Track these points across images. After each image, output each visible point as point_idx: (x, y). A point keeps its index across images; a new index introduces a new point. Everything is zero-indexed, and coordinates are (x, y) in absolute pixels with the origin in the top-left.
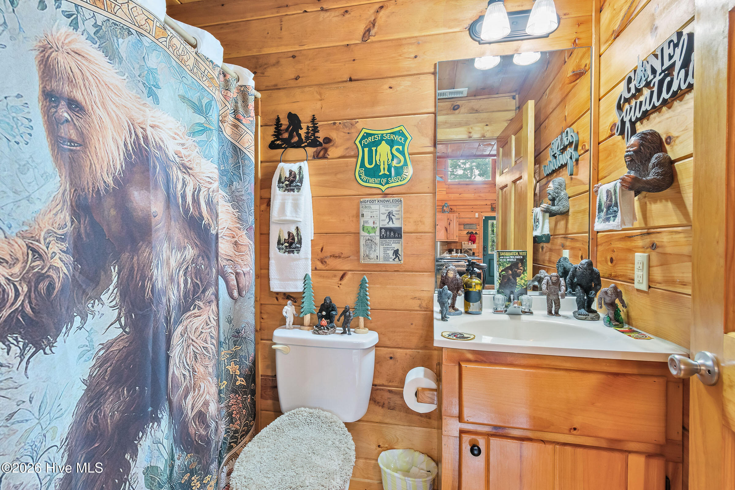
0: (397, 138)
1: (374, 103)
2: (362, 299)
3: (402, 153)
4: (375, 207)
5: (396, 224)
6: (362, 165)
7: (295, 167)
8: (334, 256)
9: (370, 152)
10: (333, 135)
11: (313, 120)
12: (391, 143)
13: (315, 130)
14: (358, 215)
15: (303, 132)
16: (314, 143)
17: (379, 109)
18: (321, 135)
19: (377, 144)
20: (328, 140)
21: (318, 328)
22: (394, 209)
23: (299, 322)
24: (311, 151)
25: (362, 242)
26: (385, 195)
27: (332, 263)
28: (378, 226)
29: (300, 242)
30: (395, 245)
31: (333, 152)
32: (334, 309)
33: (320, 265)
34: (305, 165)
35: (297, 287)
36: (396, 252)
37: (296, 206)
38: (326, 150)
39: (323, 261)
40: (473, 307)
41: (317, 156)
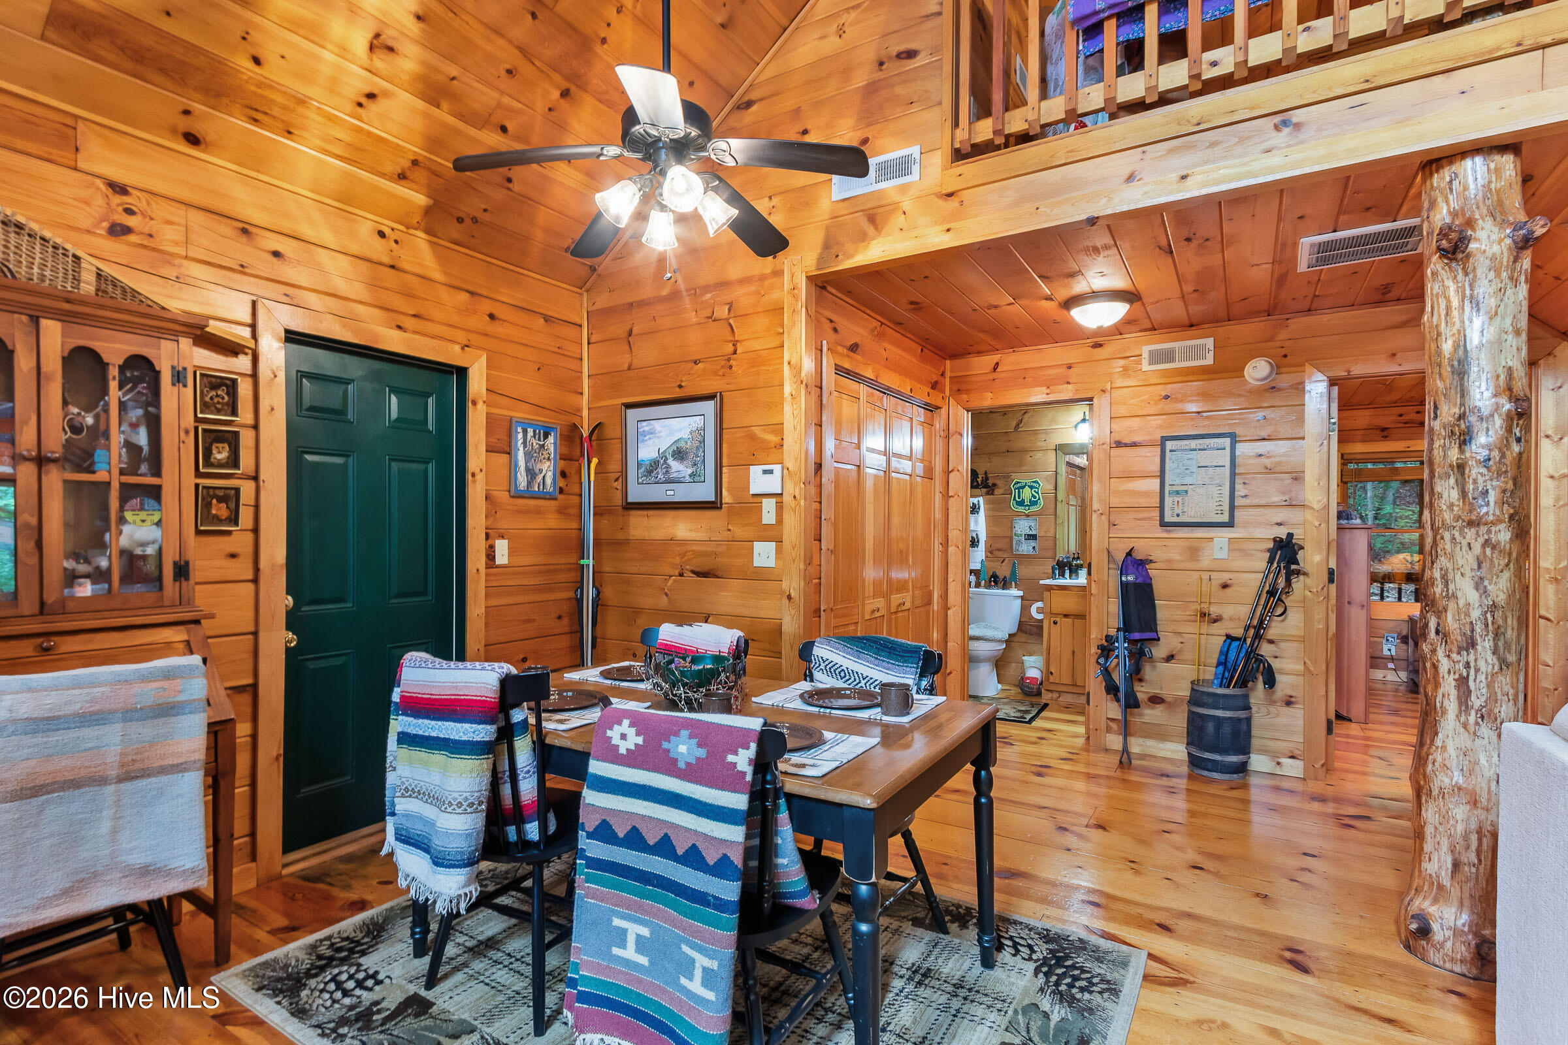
0: (1034, 485)
1: (1021, 465)
2: (1013, 573)
3: (1038, 493)
4: (1022, 522)
5: (1034, 533)
6: (1015, 499)
7: (975, 500)
8: (998, 550)
9: (1019, 492)
10: (998, 482)
11: (986, 473)
12: (1031, 487)
13: (987, 478)
14: (1012, 527)
15: (979, 480)
16: (986, 486)
17: (1024, 468)
18: (990, 482)
19: (1023, 487)
20: (994, 485)
21: (988, 586)
22: (1033, 524)
23: (978, 585)
24: (984, 490)
25: (1014, 542)
26: (1028, 516)
27: (997, 554)
28: (1023, 533)
29: (978, 541)
30: (1032, 543)
31: (997, 491)
32: (997, 577)
33: (989, 555)
34: (981, 499)
35: (978, 566)
36: (1034, 548)
37: (976, 522)
38: (993, 490)
39: (991, 552)
40: (1074, 575)
41: (988, 493)
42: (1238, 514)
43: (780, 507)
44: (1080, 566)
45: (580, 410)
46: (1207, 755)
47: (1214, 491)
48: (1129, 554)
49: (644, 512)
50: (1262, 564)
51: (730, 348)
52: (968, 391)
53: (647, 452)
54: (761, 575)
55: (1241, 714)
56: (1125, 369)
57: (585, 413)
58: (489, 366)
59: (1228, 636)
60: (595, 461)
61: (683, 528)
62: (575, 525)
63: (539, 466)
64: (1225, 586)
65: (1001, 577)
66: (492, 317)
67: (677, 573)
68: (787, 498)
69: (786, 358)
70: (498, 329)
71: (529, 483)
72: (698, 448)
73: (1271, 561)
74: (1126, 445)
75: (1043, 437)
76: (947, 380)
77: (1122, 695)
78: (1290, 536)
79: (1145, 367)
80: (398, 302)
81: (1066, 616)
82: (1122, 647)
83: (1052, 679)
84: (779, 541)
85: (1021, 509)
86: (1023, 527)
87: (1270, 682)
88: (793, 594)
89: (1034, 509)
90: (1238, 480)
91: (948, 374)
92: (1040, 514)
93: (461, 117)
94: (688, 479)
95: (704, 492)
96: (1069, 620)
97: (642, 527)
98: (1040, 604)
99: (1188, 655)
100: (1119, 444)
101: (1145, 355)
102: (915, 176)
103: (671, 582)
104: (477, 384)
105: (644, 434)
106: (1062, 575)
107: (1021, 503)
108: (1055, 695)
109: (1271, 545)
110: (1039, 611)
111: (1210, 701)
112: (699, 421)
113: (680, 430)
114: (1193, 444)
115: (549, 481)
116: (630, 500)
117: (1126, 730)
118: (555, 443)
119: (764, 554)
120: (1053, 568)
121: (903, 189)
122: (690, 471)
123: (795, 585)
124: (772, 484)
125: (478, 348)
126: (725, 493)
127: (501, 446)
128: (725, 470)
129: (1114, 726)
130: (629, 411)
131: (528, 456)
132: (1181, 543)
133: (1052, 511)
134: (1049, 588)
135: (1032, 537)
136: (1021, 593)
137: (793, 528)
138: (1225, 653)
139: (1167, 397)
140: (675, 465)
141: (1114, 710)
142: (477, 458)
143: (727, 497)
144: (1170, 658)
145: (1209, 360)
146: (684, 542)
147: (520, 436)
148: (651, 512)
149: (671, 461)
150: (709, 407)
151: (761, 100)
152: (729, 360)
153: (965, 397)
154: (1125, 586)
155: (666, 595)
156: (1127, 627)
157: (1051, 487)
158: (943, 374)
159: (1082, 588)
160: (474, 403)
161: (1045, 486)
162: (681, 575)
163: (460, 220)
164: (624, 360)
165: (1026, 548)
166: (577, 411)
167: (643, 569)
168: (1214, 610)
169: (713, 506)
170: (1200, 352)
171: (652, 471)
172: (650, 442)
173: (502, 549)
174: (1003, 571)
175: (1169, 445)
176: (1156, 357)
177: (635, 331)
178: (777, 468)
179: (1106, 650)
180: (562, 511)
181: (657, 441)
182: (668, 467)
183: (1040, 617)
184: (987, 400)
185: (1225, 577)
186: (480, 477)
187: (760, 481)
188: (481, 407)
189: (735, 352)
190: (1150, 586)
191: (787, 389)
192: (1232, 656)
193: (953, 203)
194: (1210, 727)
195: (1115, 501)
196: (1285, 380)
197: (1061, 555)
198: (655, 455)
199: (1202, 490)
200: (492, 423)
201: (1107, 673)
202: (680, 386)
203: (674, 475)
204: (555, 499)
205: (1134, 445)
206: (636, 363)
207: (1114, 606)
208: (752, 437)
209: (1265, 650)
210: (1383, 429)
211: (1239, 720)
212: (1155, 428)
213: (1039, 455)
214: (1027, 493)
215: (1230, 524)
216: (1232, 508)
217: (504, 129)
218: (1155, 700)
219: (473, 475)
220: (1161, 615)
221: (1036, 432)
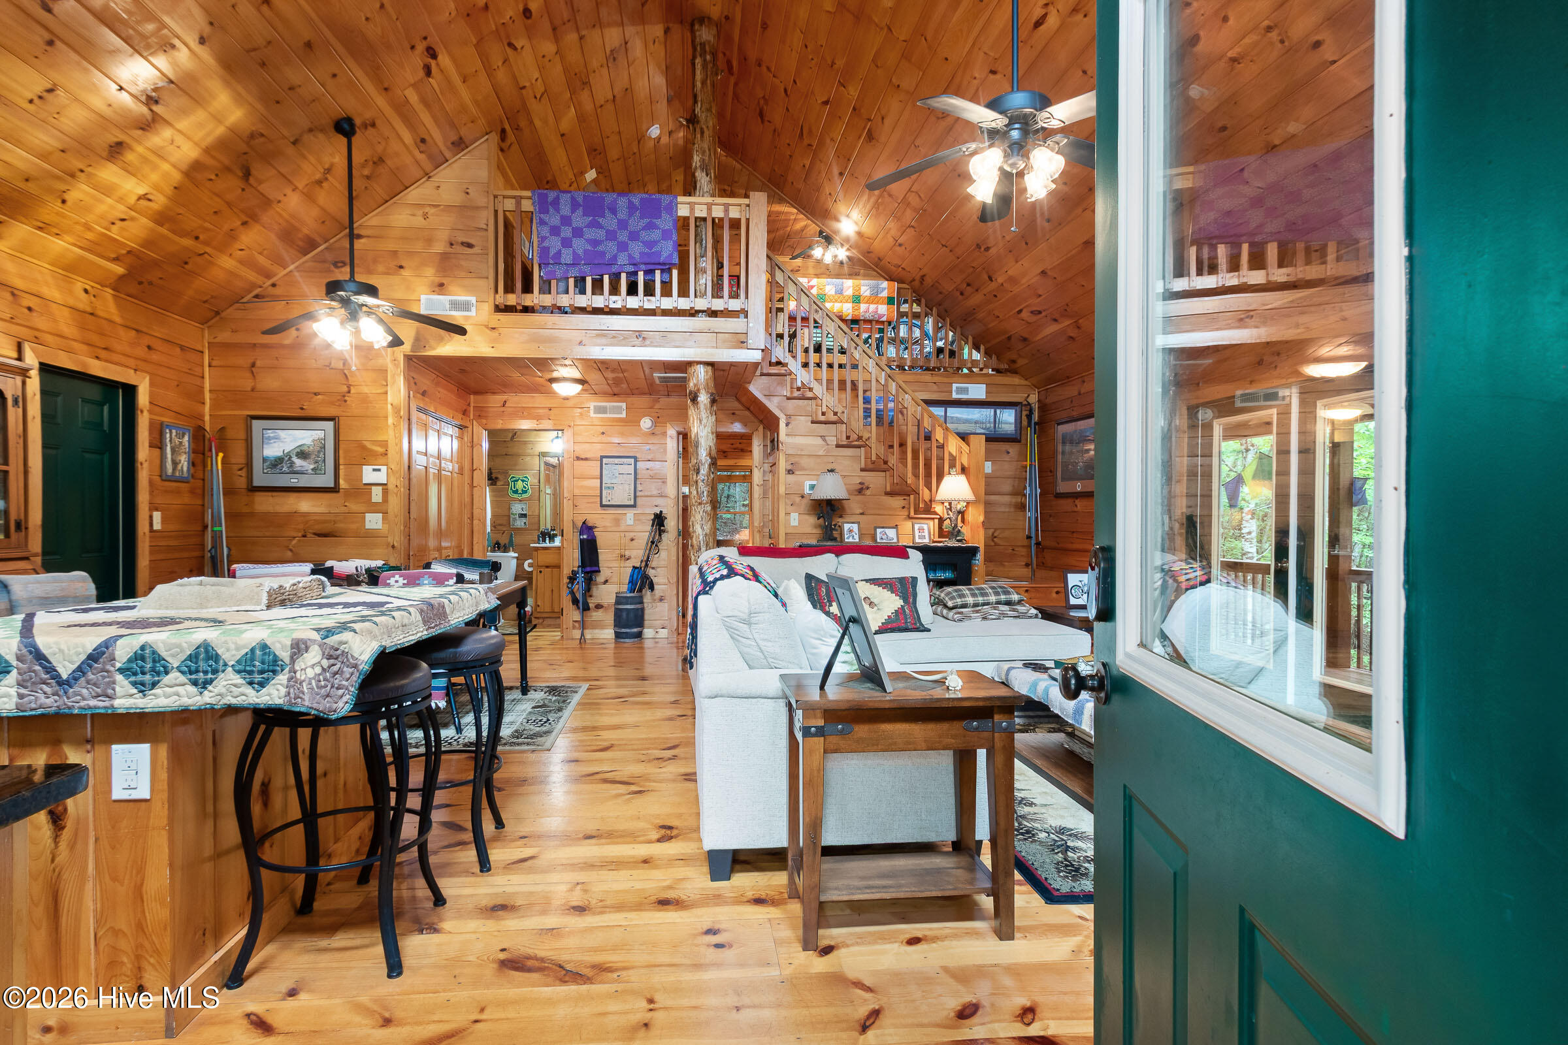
0: (525, 479)
1: (517, 466)
2: (511, 541)
3: (527, 485)
4: (516, 505)
5: (525, 513)
6: (511, 489)
8: (500, 525)
9: (514, 484)
10: (499, 476)
11: (496, 470)
12: (523, 481)
13: (491, 474)
14: (510, 509)
15: (494, 476)
16: (491, 479)
17: (519, 468)
19: (517, 481)
20: (497, 478)
21: (493, 551)
22: (524, 507)
25: (511, 519)
26: (520, 501)
27: (499, 528)
28: (517, 513)
30: (524, 520)
31: (499, 483)
32: (500, 544)
33: (494, 529)
36: (525, 523)
38: (496, 482)
39: (495, 527)
40: (552, 540)
41: (492, 484)
42: (638, 500)
43: (385, 492)
44: (555, 535)
45: (203, 416)
46: (623, 630)
47: (627, 487)
48: (584, 523)
49: (270, 494)
50: (649, 528)
51: (345, 389)
52: (486, 417)
53: (273, 451)
54: (372, 534)
55: (638, 606)
56: (581, 414)
57: (207, 418)
58: (152, 384)
59: (634, 567)
60: (221, 455)
61: (306, 505)
62: (199, 502)
63: (179, 458)
64: (632, 540)
65: (502, 544)
66: (149, 347)
67: (300, 534)
68: (391, 487)
69: (390, 399)
70: (155, 357)
71: (174, 469)
72: (319, 452)
73: (653, 526)
74: (582, 459)
75: (530, 446)
76: (472, 408)
77: (581, 605)
78: (661, 512)
79: (592, 414)
80: (94, 338)
81: (547, 567)
82: (581, 576)
83: (538, 609)
84: (385, 513)
85: (516, 496)
86: (517, 508)
87: (652, 587)
88: (396, 544)
89: (524, 496)
90: (638, 482)
91: (472, 404)
92: (529, 499)
93: (174, 232)
94: (310, 471)
95: (327, 481)
96: (549, 569)
97: (265, 504)
98: (530, 561)
99: (615, 579)
100: (578, 458)
101: (592, 408)
102: (473, 313)
103: (294, 542)
104: (143, 398)
105: (269, 438)
106: (544, 541)
107: (516, 492)
108: (541, 621)
109: (653, 517)
110: (530, 565)
111: (624, 601)
112: (321, 434)
113: (303, 439)
114: (617, 461)
115: (185, 469)
116: (256, 483)
117: (583, 625)
118: (189, 441)
119: (374, 521)
120: (539, 537)
121: (467, 318)
122: (312, 467)
123: (397, 538)
124: (381, 477)
125: (143, 371)
126: (341, 482)
127: (158, 444)
128: (341, 467)
129: (577, 625)
130: (254, 422)
131: (173, 450)
132: (613, 516)
133: (537, 498)
134: (537, 549)
135: (523, 516)
136: (516, 555)
137: (395, 504)
138: (632, 576)
139: (603, 433)
140: (299, 463)
141: (576, 615)
142: (143, 452)
143: (343, 484)
144: (606, 582)
145: (624, 415)
146: (305, 515)
147: (168, 435)
148: (274, 494)
149: (295, 459)
150: (329, 425)
151: (368, 237)
152: (344, 396)
153: (484, 421)
154: (582, 541)
155: (291, 550)
156: (583, 565)
157: (537, 481)
158: (469, 405)
159: (558, 548)
160: (142, 411)
161: (532, 480)
162: (304, 536)
163: (140, 283)
164: (248, 384)
165: (520, 523)
166: (200, 417)
167: (267, 534)
168: (627, 553)
169: (335, 490)
170: (619, 410)
171: (277, 465)
172: (276, 445)
173: (157, 516)
174: (504, 540)
175: (605, 460)
176: (599, 410)
177: (258, 363)
178: (384, 468)
179: (572, 579)
180: (192, 492)
181: (281, 444)
182: (293, 463)
183: (530, 569)
184: (499, 425)
185: (632, 535)
186: (146, 465)
187: (369, 475)
188: (146, 413)
189: (349, 392)
190: (595, 541)
191: (390, 421)
192: (635, 576)
193: (495, 334)
194: (624, 615)
195: (577, 492)
196: (658, 430)
197: (542, 528)
198: (280, 454)
199: (620, 487)
200: (152, 424)
201: (572, 593)
202: (302, 409)
203: (299, 469)
204: (187, 482)
205: (586, 459)
206: (259, 386)
207: (577, 554)
208: (364, 448)
209: (651, 572)
210: (724, 452)
211: (638, 609)
212: (596, 451)
213: (528, 458)
214: (520, 485)
215: (634, 506)
216: (635, 497)
217: (197, 238)
218: (599, 607)
219: (141, 464)
220: (601, 557)
221: (525, 443)
